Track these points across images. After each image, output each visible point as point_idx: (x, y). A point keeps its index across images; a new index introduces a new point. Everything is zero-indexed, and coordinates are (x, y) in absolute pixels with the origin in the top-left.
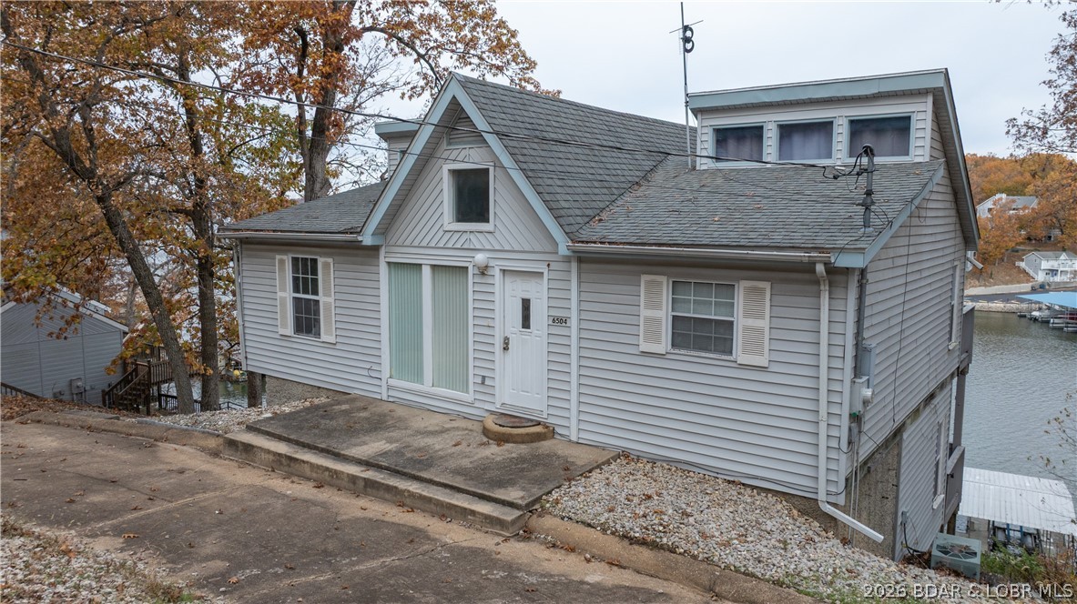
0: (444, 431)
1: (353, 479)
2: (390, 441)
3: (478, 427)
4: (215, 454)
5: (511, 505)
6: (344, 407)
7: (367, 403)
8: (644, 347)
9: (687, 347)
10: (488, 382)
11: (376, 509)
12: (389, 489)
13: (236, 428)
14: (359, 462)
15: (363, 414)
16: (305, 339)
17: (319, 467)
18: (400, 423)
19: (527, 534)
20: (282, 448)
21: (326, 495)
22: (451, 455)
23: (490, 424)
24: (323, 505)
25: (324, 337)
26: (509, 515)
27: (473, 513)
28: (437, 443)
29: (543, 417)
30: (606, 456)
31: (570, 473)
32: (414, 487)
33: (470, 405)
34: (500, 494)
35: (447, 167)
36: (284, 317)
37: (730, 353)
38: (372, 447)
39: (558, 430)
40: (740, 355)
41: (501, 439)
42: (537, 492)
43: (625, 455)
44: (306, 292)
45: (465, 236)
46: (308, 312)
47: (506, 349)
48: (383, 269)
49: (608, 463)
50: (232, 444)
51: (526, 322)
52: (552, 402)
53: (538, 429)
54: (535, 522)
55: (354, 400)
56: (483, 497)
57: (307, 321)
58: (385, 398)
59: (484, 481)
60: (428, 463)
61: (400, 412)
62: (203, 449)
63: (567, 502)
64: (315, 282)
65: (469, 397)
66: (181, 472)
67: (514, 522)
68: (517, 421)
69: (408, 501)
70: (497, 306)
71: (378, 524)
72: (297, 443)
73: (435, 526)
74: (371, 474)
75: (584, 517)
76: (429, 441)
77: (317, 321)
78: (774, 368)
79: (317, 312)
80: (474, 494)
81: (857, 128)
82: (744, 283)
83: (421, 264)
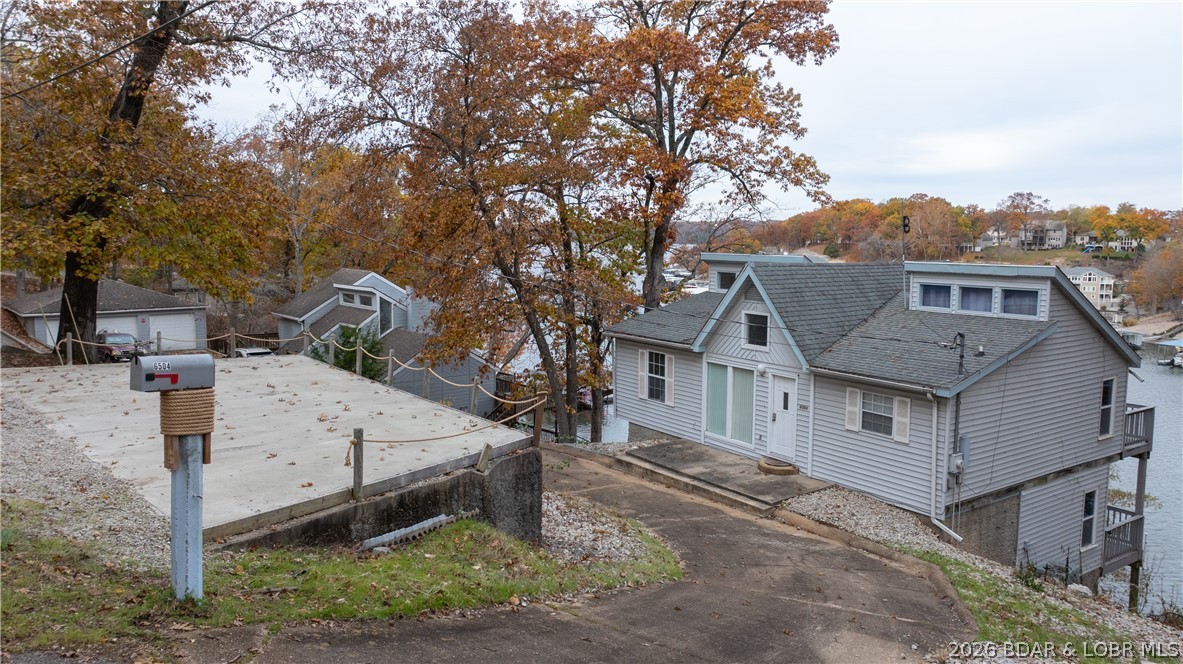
0: (736, 465)
1: (686, 485)
2: (706, 467)
3: (755, 464)
4: (610, 466)
5: (766, 503)
6: (679, 446)
7: (693, 445)
8: (848, 427)
9: (869, 429)
10: (763, 438)
11: (698, 499)
12: (705, 490)
13: (619, 453)
14: (689, 476)
15: (690, 451)
16: (655, 403)
17: (668, 477)
18: (712, 458)
19: (773, 517)
20: (647, 466)
21: (672, 491)
22: (738, 478)
23: (763, 463)
24: (672, 495)
25: (667, 402)
26: (764, 507)
27: (746, 505)
28: (731, 471)
29: (793, 462)
30: (826, 485)
31: (801, 491)
32: (718, 491)
33: (753, 451)
34: (761, 498)
35: (744, 312)
36: (642, 387)
37: (890, 434)
38: (696, 469)
39: (801, 470)
40: (895, 436)
41: (768, 472)
42: (780, 498)
43: (836, 486)
44: (657, 373)
45: (753, 353)
46: (657, 386)
47: (774, 420)
48: (705, 366)
49: (825, 489)
50: (619, 462)
51: (786, 407)
52: (798, 454)
53: (790, 468)
54: (777, 512)
55: (684, 442)
56: (752, 498)
57: (656, 391)
58: (703, 442)
59: (753, 491)
60: (726, 480)
61: (712, 452)
62: (602, 464)
63: (795, 505)
64: (663, 368)
65: (752, 446)
66: (596, 474)
67: (766, 510)
68: (778, 462)
69: (714, 498)
70: (769, 395)
71: (699, 505)
72: (656, 464)
73: (727, 509)
74: (695, 483)
75: (802, 512)
76: (727, 469)
77: (663, 392)
78: (912, 444)
79: (663, 387)
80: (748, 497)
81: (1008, 294)
82: (898, 398)
83: (727, 366)
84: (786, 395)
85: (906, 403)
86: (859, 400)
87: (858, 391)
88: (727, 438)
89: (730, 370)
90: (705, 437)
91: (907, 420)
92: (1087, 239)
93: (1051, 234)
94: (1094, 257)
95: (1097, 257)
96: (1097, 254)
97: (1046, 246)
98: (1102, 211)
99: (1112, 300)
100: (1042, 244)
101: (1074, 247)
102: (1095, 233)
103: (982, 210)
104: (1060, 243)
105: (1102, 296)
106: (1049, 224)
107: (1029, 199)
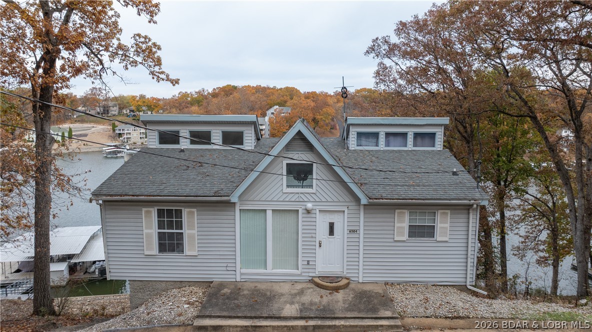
1: (305, 328)
2: (290, 303)
3: (311, 285)
5: (392, 318)
7: (234, 285)
8: (396, 238)
9: (415, 237)
10: (311, 263)
12: (330, 326)
15: (245, 292)
16: (169, 256)
19: (405, 328)
20: (241, 323)
25: (188, 252)
28: (312, 299)
29: (345, 274)
31: (386, 298)
33: (300, 275)
36: (149, 244)
37: (434, 237)
39: (352, 279)
40: (438, 237)
41: (336, 289)
42: (392, 309)
43: (386, 284)
44: (170, 228)
45: (297, 195)
46: (172, 239)
47: (320, 246)
48: (238, 213)
49: (387, 289)
50: (201, 329)
51: (331, 232)
52: (349, 267)
53: (347, 281)
54: (402, 322)
57: (170, 245)
58: (239, 280)
59: (365, 311)
61: (261, 286)
64: (180, 223)
65: (299, 272)
68: (333, 278)
70: (317, 227)
75: (423, 315)
76: (306, 298)
77: (182, 244)
78: (451, 241)
79: (181, 239)
81: (416, 135)
82: (440, 211)
83: (265, 210)
84: (332, 226)
85: (447, 213)
86: (407, 217)
87: (406, 211)
88: (269, 270)
89: (269, 214)
90: (242, 274)
91: (447, 225)
92: (128, 111)
93: (112, 108)
94: (133, 120)
95: (135, 119)
96: (135, 118)
97: (110, 115)
98: (134, 98)
99: (145, 139)
100: (108, 113)
101: (123, 115)
102: (133, 108)
103: (76, 96)
104: (116, 113)
105: (141, 138)
106: (110, 104)
107: (100, 91)
